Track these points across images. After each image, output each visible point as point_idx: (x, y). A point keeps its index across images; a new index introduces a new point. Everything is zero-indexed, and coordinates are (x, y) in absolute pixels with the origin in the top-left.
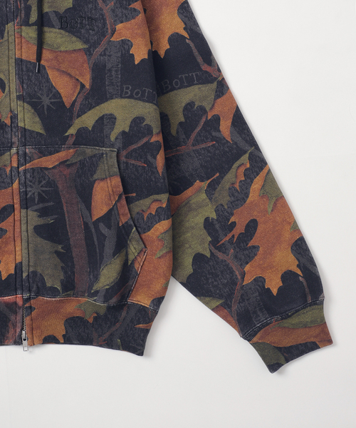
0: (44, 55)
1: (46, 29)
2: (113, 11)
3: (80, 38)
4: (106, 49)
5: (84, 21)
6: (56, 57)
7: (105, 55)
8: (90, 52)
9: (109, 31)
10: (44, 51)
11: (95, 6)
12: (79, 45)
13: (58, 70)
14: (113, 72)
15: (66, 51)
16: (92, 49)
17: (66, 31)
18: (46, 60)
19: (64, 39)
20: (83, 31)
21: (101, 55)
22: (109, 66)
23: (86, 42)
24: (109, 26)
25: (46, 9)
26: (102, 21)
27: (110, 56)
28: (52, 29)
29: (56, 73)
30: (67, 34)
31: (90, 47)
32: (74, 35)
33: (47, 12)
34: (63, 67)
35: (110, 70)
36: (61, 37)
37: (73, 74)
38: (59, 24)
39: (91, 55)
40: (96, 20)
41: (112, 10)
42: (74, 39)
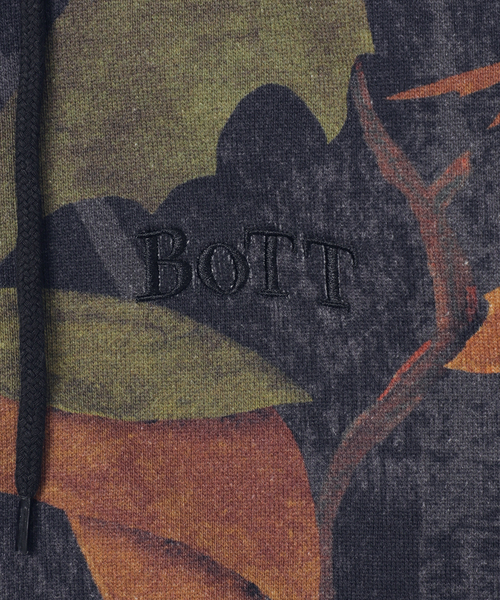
0: (57, 453)
1: (68, 302)
2: (470, 208)
3: (263, 350)
4: (418, 418)
5: (284, 258)
6: (126, 464)
7: (412, 449)
8: (321, 428)
9: (442, 317)
10: (59, 430)
11: (357, 178)
12: (261, 390)
13: (141, 538)
14: (467, 555)
15: (185, 423)
16: (331, 415)
17: (184, 310)
18: (71, 483)
19: (168, 357)
20: (278, 310)
21: (385, 450)
22: (438, 517)
23: (300, 370)
24: (439, 290)
25: (65, 189)
26: (397, 260)
27: (441, 458)
28: (98, 303)
29: (131, 559)
30: (187, 326)
31: (324, 403)
32: (227, 332)
33: (70, 209)
34: (170, 518)
35: (446, 544)
36: (155, 348)
37: (224, 555)
38: (141, 270)
39: (325, 444)
40: (358, 252)
41: (459, 200)
42: (229, 353)
